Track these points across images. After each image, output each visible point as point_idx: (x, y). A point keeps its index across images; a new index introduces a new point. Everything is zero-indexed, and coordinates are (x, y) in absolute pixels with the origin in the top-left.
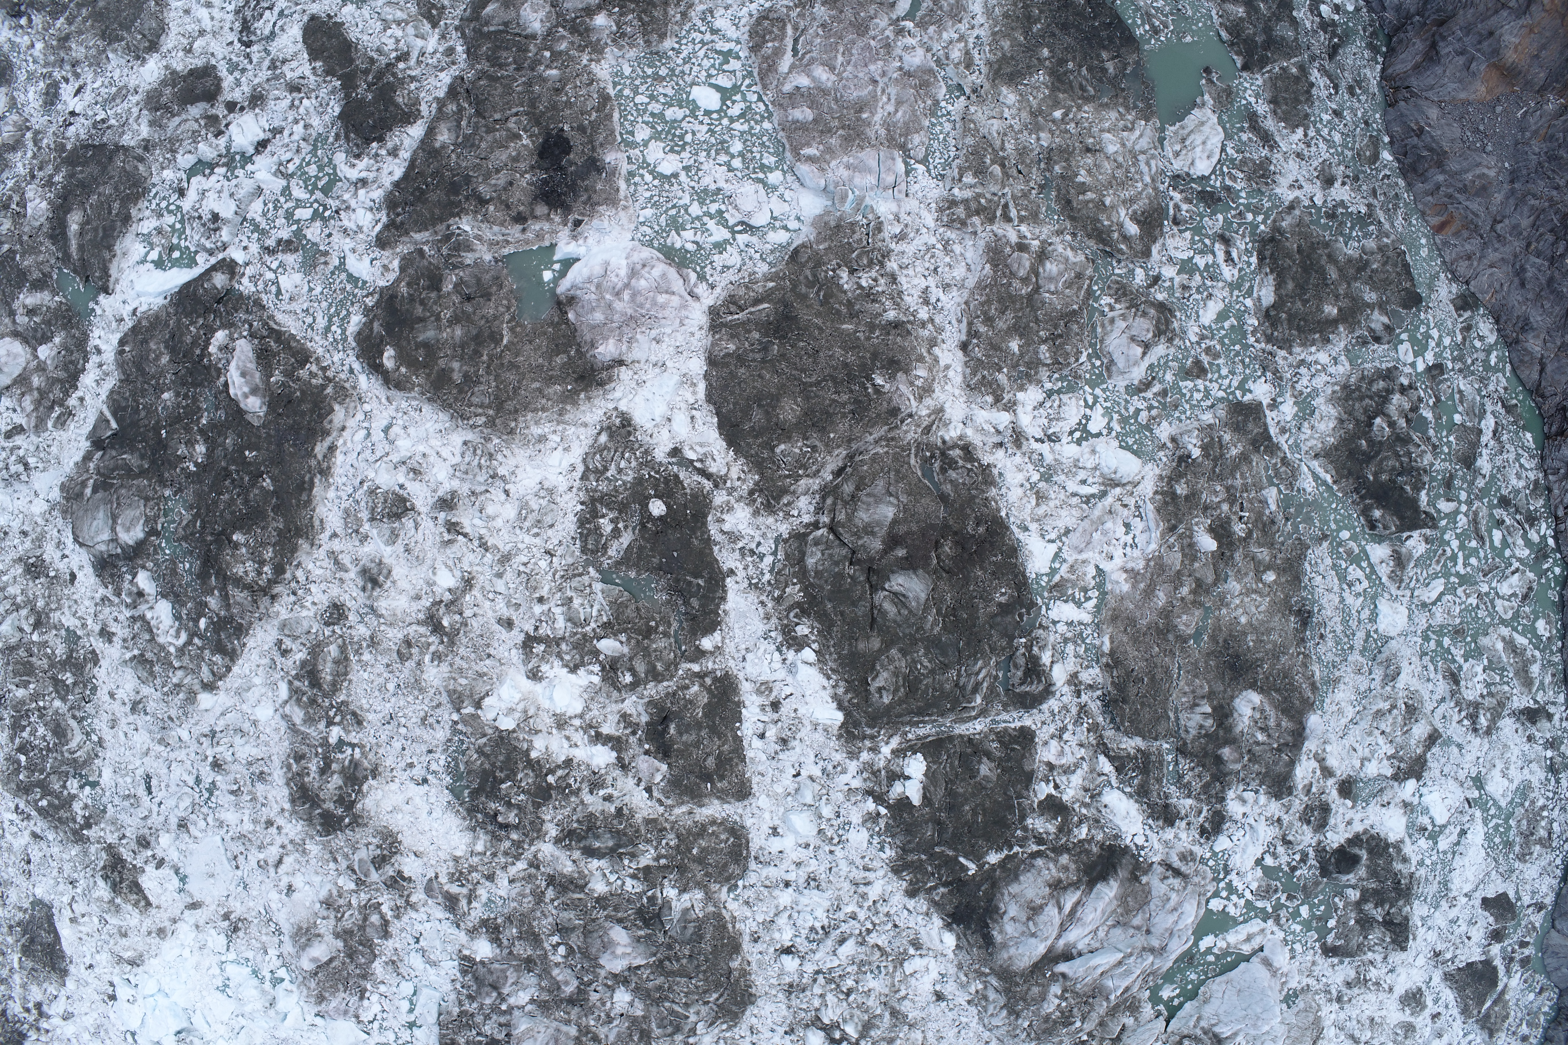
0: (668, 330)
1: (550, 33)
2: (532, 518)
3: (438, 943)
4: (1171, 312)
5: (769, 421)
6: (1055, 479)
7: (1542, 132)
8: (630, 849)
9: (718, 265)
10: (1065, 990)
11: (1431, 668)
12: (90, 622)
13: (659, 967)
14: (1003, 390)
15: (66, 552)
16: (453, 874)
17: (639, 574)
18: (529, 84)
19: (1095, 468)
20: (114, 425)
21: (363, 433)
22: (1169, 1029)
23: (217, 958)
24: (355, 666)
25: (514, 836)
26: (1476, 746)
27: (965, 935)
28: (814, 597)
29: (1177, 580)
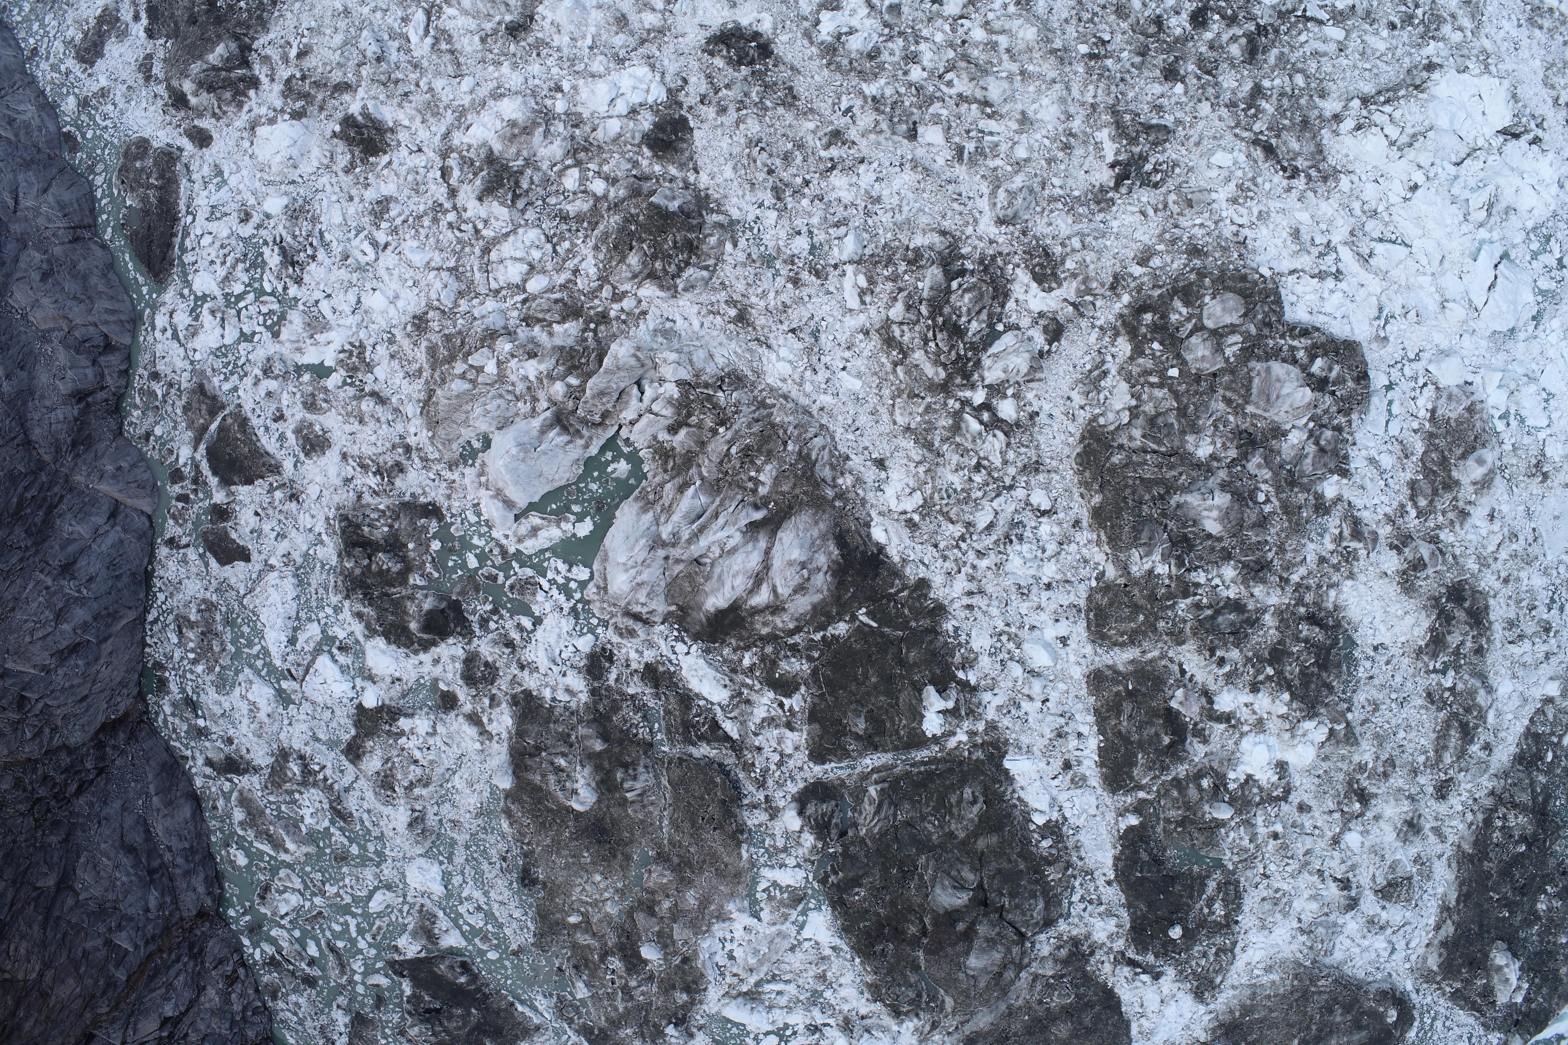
2: (1281, 906)
3: (1368, 484)
5: (1079, 1018)
6: (809, 995)
8: (1203, 614)
10: (754, 491)
13: (1171, 488)
16: (1354, 560)
17: (1191, 871)
19: (770, 1008)
21: (1413, 945)
22: (616, 427)
23: (1553, 430)
24: (1430, 747)
25: (1302, 610)
27: (865, 543)
28: (1035, 872)
29: (676, 914)
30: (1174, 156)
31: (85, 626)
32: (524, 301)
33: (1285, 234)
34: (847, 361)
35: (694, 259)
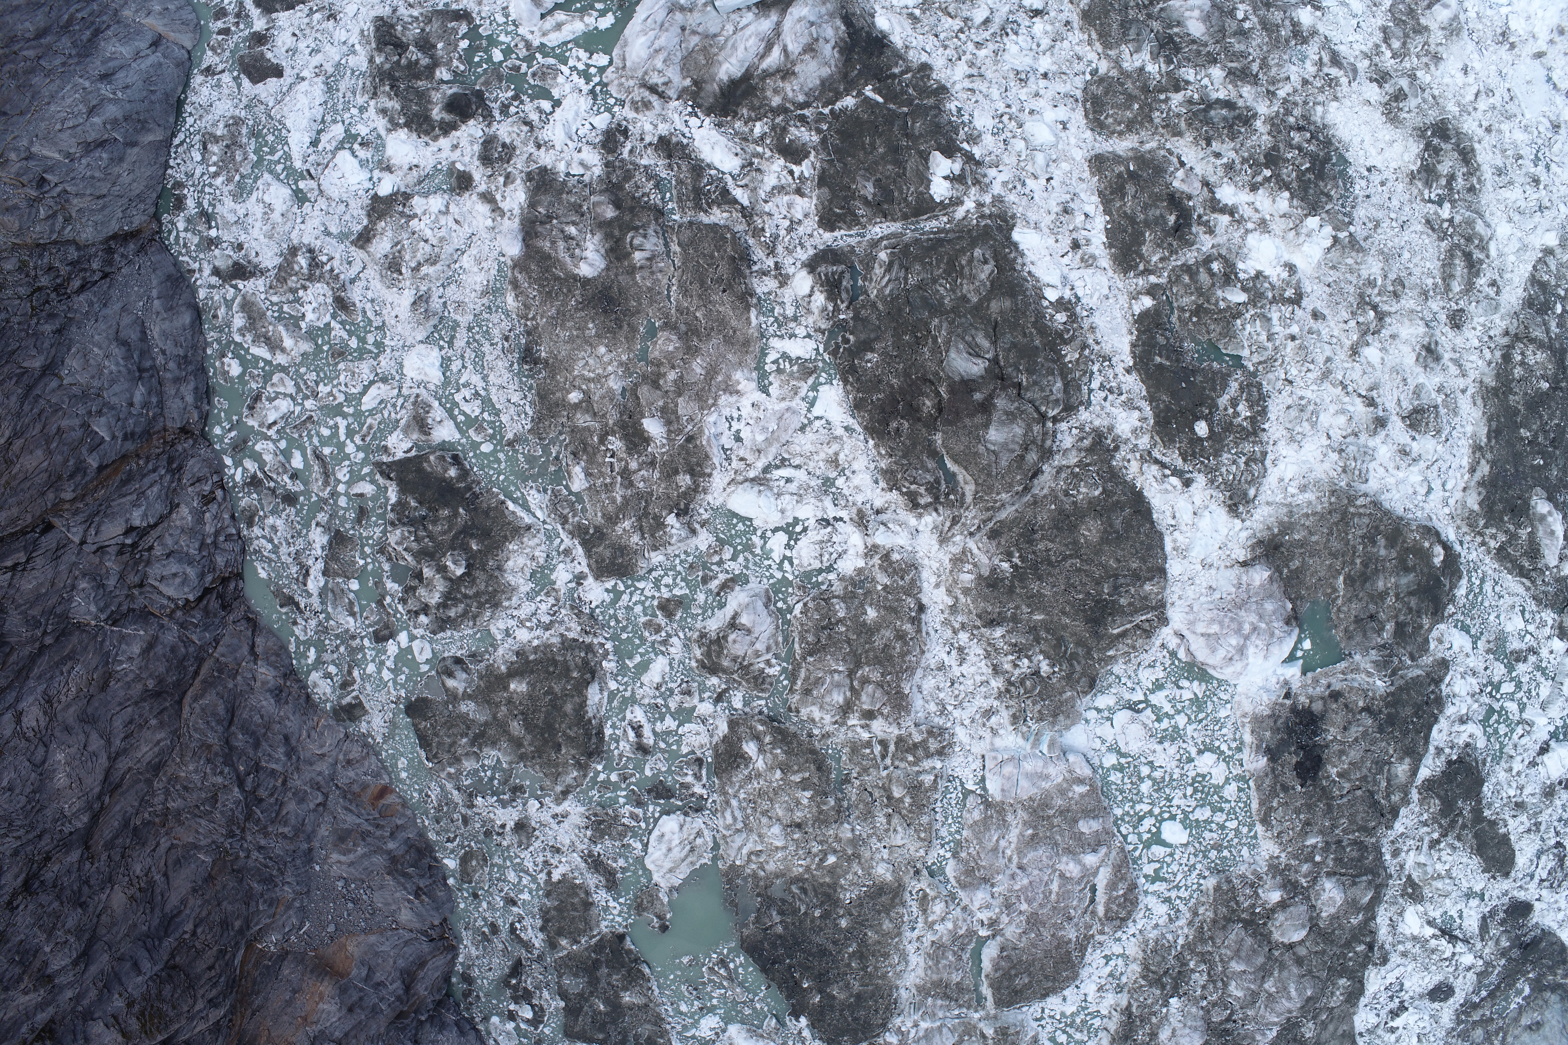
0: (1203, 600)
1: (1315, 880)
2: (1307, 414)
3: (1342, 22)
4: (702, 665)
5: (1109, 518)
6: (820, 482)
7: (282, 908)
8: (1195, 108)
9: (1159, 668)
11: (370, 314)
14: (881, 567)
16: (1337, 85)
17: (1210, 367)
18: (1334, 827)
19: (779, 495)
21: (1449, 486)
24: (1437, 273)
25: (1292, 120)
27: (869, 28)
28: (1052, 350)
29: (681, 387)
31: (115, 122)
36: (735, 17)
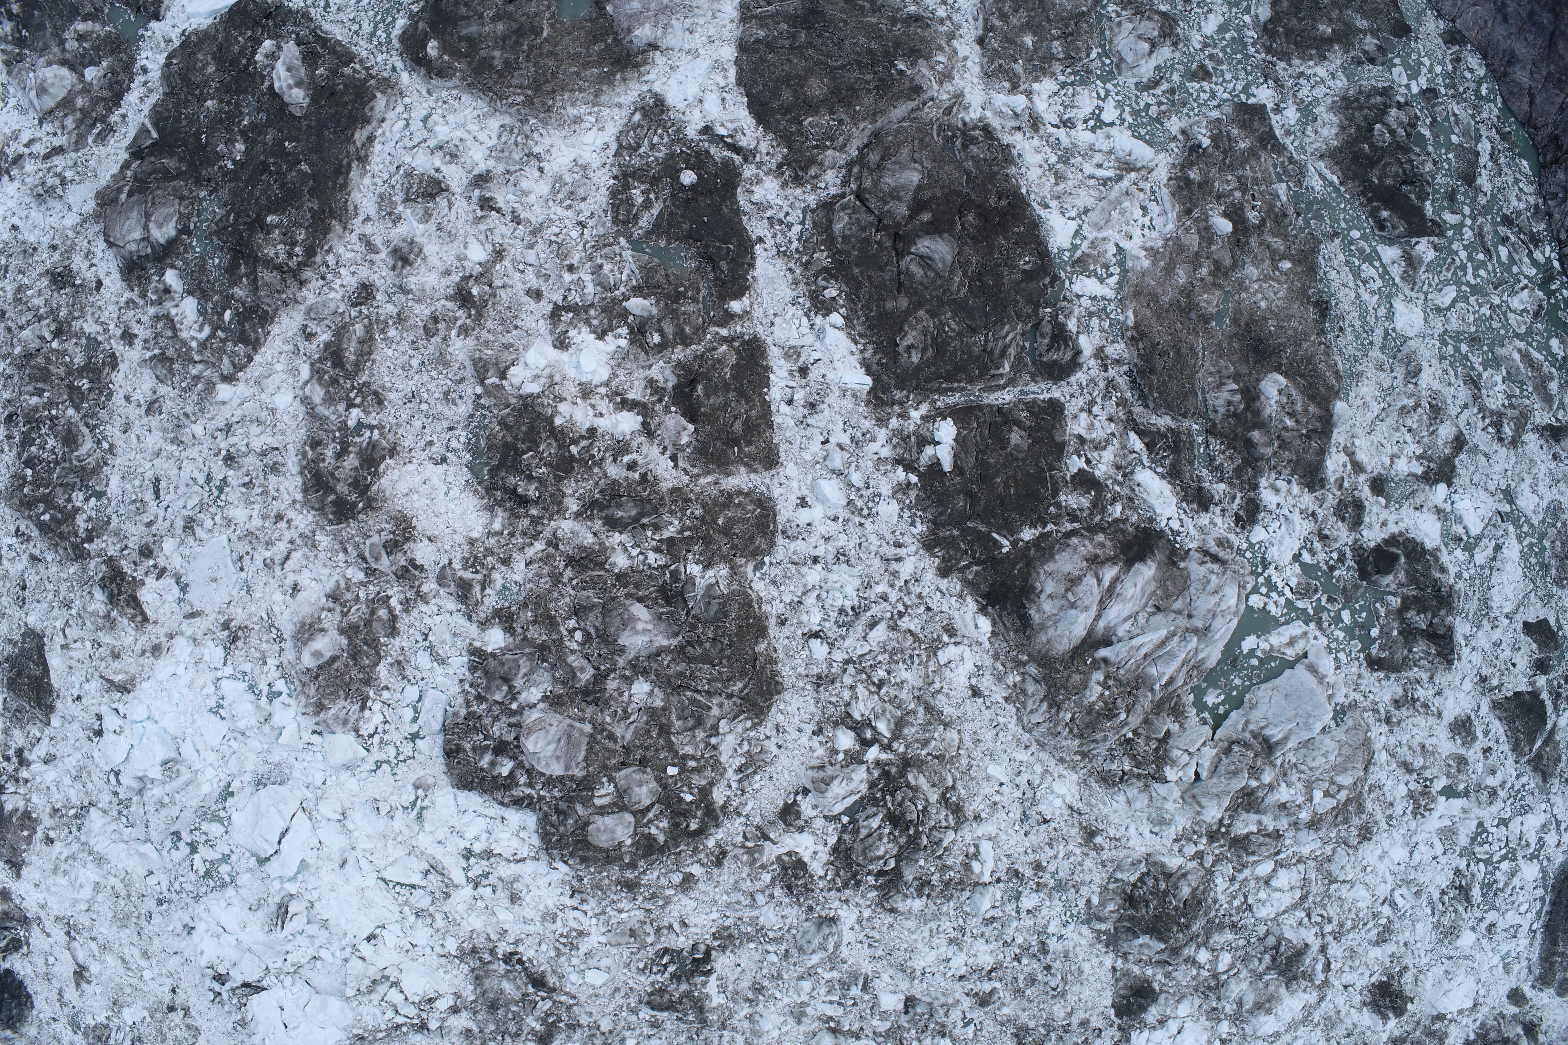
0: (701, 21)
2: (565, 191)
3: (448, 637)
4: (1174, 21)
5: (797, 98)
6: (1072, 161)
8: (652, 519)
10: (1107, 677)
11: (1451, 372)
12: (112, 326)
13: (680, 652)
14: (1019, 79)
15: (95, 261)
16: (467, 559)
17: (668, 243)
19: (1110, 152)
20: (154, 135)
21: (402, 123)
22: (1216, 737)
23: (212, 676)
24: (379, 344)
25: (534, 512)
26: (1503, 457)
27: (1001, 618)
28: (842, 262)
29: (1195, 261)
30: (642, 978)
32: (1278, 853)
33: (528, 899)
34: (998, 792)
35: (1129, 889)
36: (1135, 631)
